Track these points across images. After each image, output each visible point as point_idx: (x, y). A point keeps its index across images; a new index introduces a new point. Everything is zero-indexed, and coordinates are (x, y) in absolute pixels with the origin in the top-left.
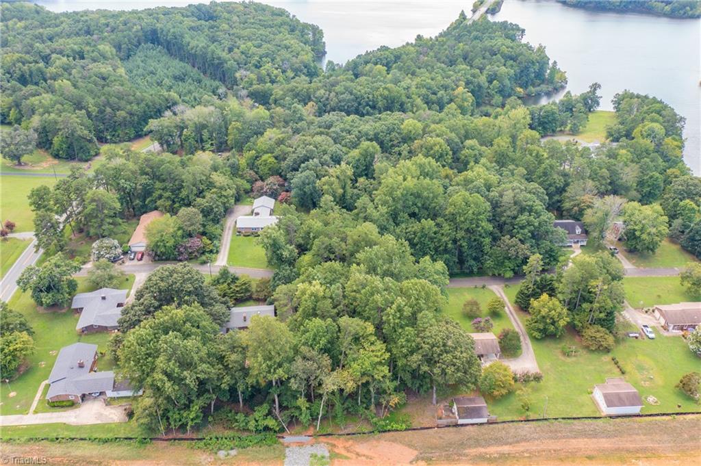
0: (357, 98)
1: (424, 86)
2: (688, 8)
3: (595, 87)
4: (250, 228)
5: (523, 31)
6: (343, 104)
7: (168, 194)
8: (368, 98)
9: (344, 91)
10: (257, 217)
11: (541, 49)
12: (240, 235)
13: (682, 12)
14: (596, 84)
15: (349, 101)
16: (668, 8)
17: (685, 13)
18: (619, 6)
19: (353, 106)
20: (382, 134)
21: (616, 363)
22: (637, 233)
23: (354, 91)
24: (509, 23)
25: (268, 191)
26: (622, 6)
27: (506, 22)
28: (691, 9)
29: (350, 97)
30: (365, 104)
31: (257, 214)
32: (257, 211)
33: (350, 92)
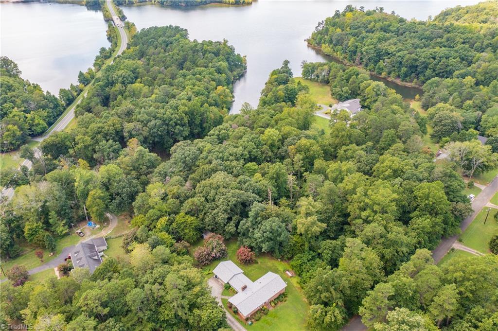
0: (164, 121)
3: (286, 63)
6: (155, 130)
8: (175, 117)
9: (149, 118)
11: (226, 42)
12: (252, 323)
13: (241, 2)
14: (286, 61)
15: (159, 127)
17: (243, 2)
19: (164, 130)
22: (486, 163)
23: (158, 115)
24: (174, 26)
25: (218, 254)
29: (159, 122)
30: (174, 124)
31: (244, 288)
32: (243, 285)
33: (156, 118)
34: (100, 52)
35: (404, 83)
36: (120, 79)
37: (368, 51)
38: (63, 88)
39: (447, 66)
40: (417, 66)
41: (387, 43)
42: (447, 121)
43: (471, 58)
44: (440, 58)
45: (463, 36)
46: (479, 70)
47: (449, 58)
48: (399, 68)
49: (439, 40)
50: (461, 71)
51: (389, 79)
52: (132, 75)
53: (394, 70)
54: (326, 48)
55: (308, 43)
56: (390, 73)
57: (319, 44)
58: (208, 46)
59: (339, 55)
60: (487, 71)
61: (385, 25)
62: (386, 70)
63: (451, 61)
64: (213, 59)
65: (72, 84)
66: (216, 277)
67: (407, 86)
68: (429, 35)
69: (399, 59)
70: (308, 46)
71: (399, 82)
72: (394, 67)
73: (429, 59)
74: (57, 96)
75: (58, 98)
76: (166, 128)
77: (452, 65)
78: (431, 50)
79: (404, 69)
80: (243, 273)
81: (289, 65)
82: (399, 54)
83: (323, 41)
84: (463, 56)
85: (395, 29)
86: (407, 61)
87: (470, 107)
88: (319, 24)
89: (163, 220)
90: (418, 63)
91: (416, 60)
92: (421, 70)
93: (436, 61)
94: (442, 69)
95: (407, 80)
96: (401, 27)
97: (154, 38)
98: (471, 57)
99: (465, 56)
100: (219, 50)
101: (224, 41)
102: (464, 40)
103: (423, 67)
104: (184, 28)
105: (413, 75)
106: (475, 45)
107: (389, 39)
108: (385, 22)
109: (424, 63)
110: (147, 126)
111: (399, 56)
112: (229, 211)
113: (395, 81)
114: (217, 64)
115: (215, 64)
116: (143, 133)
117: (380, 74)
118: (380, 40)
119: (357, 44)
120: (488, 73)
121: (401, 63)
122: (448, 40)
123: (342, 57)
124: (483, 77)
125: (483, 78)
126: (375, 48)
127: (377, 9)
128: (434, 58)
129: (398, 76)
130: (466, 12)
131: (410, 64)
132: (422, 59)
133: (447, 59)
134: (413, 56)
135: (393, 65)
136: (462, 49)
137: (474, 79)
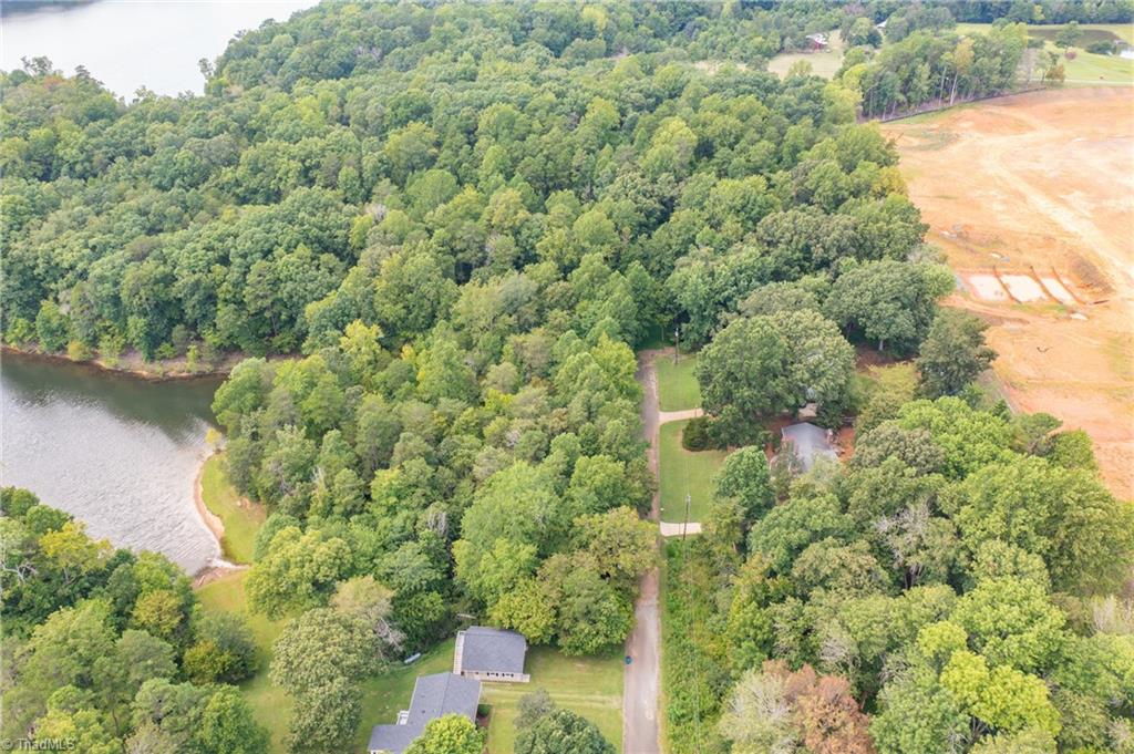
35: (158, 369)
39: (276, 282)
41: (48, 228)
43: (341, 232)
44: (244, 256)
45: (294, 149)
46: (381, 285)
47: (270, 251)
48: (120, 318)
49: (228, 174)
50: (328, 301)
51: (104, 364)
53: (106, 329)
56: (94, 341)
60: (405, 281)
61: (36, 141)
62: (76, 331)
63: (285, 261)
67: (171, 374)
68: (192, 160)
71: (140, 365)
72: (100, 317)
73: (207, 268)
77: (290, 278)
78: (205, 231)
79: (136, 322)
82: (96, 269)
84: (315, 231)
85: (74, 152)
86: (134, 291)
90: (176, 290)
91: (169, 280)
92: (200, 312)
93: (234, 274)
95: (167, 354)
96: (94, 141)
98: (340, 227)
99: (321, 229)
102: (303, 161)
103: (199, 302)
105: (178, 332)
106: (342, 176)
108: (34, 133)
111: (102, 279)
113: (123, 364)
117: (62, 348)
118: (19, 221)
121: (116, 300)
122: (255, 170)
124: (400, 305)
125: (399, 309)
127: (27, 65)
128: (224, 260)
129: (129, 350)
130: (292, 41)
131: (152, 301)
132: (185, 278)
133: (267, 254)
134: (150, 267)
135: (96, 311)
136: (303, 204)
137: (375, 328)
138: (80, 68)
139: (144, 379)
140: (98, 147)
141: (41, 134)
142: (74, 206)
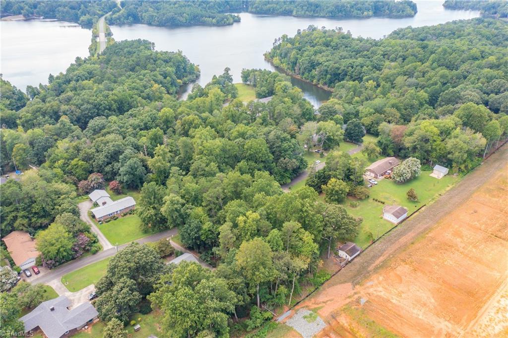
0: (95, 106)
1: (133, 89)
2: (225, 20)
3: (227, 70)
4: (107, 215)
5: (153, 44)
6: (86, 112)
7: (22, 213)
8: (104, 103)
9: (82, 102)
10: (106, 206)
11: (180, 53)
12: (102, 223)
13: (223, 22)
14: (227, 68)
15: (90, 110)
16: (214, 21)
17: (224, 23)
18: (186, 23)
19: (94, 112)
20: (149, 123)
21: (376, 201)
22: (332, 137)
23: (90, 101)
24: (142, 40)
25: (95, 185)
26: (187, 22)
27: (139, 40)
28: (227, 20)
29: (89, 106)
30: (103, 109)
31: (104, 203)
32: (103, 201)
33: (88, 103)
34: (76, 61)
36: (75, 78)
37: (303, 62)
38: (30, 85)
39: (360, 73)
40: (340, 74)
41: (321, 55)
42: (325, 110)
43: (381, 66)
44: (357, 66)
45: (384, 49)
46: (382, 76)
48: (326, 75)
49: (365, 53)
50: (368, 77)
51: (319, 86)
52: (87, 75)
53: (322, 78)
54: (276, 60)
55: (265, 57)
56: (319, 81)
57: (273, 57)
58: (162, 55)
59: (284, 66)
62: (316, 77)
63: (365, 69)
64: (162, 65)
65: (40, 84)
66: (91, 200)
69: (325, 68)
70: (265, 60)
71: (326, 88)
72: (322, 74)
73: (348, 67)
74: (24, 91)
75: (26, 93)
76: (97, 111)
77: (364, 72)
79: (329, 76)
80: (110, 197)
81: (229, 72)
82: (326, 64)
83: (275, 55)
84: (376, 65)
85: (334, 44)
86: (331, 69)
87: (358, 103)
88: (276, 40)
89: (61, 162)
90: (339, 71)
91: (338, 69)
92: (342, 77)
93: (353, 70)
94: (357, 76)
95: (332, 86)
97: (121, 49)
99: (378, 65)
100: (170, 58)
101: (179, 51)
103: (343, 74)
104: (152, 42)
107: (324, 52)
109: (344, 70)
110: (79, 109)
111: (326, 66)
112: (110, 157)
113: (323, 86)
114: (164, 69)
115: (162, 69)
116: (76, 113)
117: (312, 81)
118: (316, 53)
119: (297, 56)
120: (388, 78)
121: (327, 71)
123: (286, 68)
126: (310, 59)
128: (352, 67)
129: (325, 84)
131: (334, 72)
132: (342, 68)
133: (362, 67)
134: (337, 65)
135: (322, 73)
136: (376, 59)
137: (375, 83)
138: (349, 31)
139: (325, 90)
140: (340, 44)
141: (329, 39)
142: (328, 53)
